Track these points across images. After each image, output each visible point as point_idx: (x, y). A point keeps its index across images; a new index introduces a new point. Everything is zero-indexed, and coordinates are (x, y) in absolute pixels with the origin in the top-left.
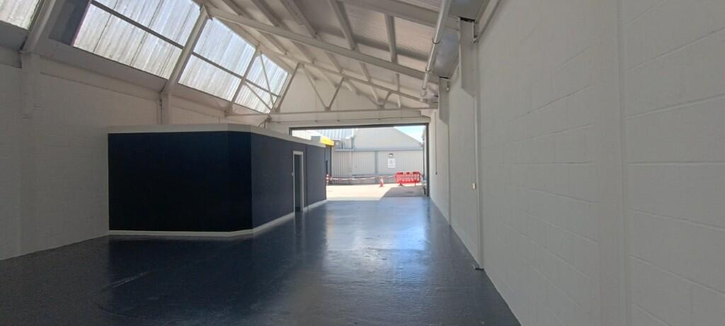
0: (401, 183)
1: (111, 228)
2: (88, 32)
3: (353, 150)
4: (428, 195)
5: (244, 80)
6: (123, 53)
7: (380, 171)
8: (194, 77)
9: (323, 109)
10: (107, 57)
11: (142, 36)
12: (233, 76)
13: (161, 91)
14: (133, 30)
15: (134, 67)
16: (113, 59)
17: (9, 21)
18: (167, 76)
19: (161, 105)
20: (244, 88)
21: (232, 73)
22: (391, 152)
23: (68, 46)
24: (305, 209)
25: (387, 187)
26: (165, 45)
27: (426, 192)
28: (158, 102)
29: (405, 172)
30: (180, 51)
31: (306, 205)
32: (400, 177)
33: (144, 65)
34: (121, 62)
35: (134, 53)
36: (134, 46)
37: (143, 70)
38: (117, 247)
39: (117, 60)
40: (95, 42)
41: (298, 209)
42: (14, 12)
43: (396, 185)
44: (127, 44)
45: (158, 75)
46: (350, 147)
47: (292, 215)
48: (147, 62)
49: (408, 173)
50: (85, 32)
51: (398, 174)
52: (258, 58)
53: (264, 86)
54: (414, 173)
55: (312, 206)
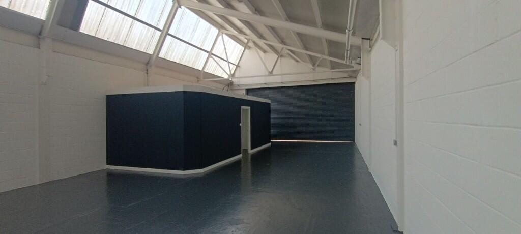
1: (108, 163)
2: (90, 21)
5: (210, 54)
6: (117, 36)
8: (172, 53)
9: (267, 73)
10: (106, 39)
11: (130, 23)
12: (202, 51)
13: (148, 63)
14: (124, 18)
15: (127, 46)
16: (110, 40)
17: (31, 15)
18: (151, 52)
19: (147, 74)
20: (211, 60)
21: (201, 49)
23: (75, 32)
26: (148, 30)
28: (145, 71)
30: (159, 33)
33: (133, 44)
34: (116, 42)
35: (125, 36)
36: (125, 31)
37: (134, 48)
39: (113, 41)
40: (95, 29)
42: (34, 8)
44: (120, 29)
45: (145, 51)
47: (240, 156)
48: (136, 42)
50: (88, 22)
52: (220, 37)
53: (224, 57)
55: (257, 149)
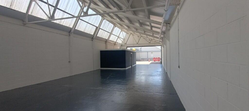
0: (155, 61)
1: (101, 67)
3: (141, 51)
4: (162, 63)
5: (118, 37)
7: (149, 58)
9: (136, 43)
13: (106, 42)
14: (104, 31)
19: (106, 44)
20: (118, 39)
21: (116, 36)
22: (152, 52)
24: (133, 66)
25: (151, 62)
26: (107, 33)
27: (161, 63)
29: (156, 58)
31: (133, 65)
32: (155, 59)
37: (104, 38)
38: (102, 71)
40: (99, 35)
41: (132, 66)
43: (153, 61)
45: (106, 39)
46: (140, 51)
47: (131, 67)
48: (104, 36)
49: (157, 58)
51: (154, 58)
52: (121, 32)
54: (158, 58)
55: (134, 65)
